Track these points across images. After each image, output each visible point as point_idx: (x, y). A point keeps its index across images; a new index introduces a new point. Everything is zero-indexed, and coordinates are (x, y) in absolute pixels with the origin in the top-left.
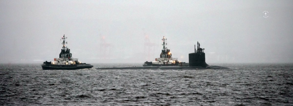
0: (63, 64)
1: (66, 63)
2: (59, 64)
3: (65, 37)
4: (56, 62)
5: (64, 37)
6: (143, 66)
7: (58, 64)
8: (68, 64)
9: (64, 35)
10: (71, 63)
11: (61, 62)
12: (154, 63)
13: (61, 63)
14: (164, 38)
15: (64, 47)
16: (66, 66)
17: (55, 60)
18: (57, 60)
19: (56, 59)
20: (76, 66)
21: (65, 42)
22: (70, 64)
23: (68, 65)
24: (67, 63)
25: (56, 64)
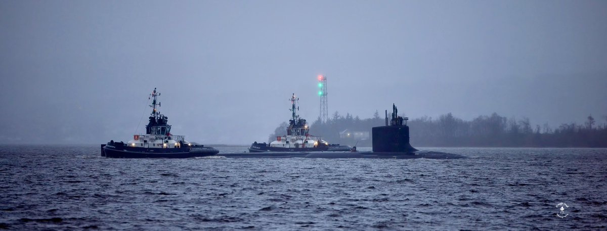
0: (156, 147)
1: (163, 144)
2: (146, 146)
3: (157, 92)
4: (139, 142)
5: (155, 92)
6: (251, 151)
7: (143, 146)
8: (168, 147)
9: (155, 89)
10: (174, 144)
11: (150, 142)
12: (274, 145)
13: (150, 145)
14: (293, 98)
15: (154, 112)
16: (163, 150)
17: (136, 137)
18: (141, 139)
19: (138, 136)
20: (188, 151)
21: (157, 102)
22: (171, 147)
23: (167, 149)
24: (165, 145)
25: (140, 146)
